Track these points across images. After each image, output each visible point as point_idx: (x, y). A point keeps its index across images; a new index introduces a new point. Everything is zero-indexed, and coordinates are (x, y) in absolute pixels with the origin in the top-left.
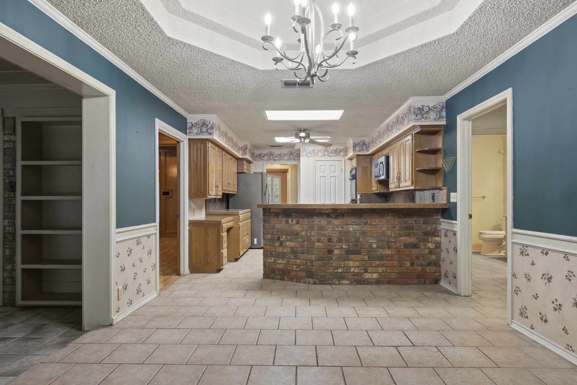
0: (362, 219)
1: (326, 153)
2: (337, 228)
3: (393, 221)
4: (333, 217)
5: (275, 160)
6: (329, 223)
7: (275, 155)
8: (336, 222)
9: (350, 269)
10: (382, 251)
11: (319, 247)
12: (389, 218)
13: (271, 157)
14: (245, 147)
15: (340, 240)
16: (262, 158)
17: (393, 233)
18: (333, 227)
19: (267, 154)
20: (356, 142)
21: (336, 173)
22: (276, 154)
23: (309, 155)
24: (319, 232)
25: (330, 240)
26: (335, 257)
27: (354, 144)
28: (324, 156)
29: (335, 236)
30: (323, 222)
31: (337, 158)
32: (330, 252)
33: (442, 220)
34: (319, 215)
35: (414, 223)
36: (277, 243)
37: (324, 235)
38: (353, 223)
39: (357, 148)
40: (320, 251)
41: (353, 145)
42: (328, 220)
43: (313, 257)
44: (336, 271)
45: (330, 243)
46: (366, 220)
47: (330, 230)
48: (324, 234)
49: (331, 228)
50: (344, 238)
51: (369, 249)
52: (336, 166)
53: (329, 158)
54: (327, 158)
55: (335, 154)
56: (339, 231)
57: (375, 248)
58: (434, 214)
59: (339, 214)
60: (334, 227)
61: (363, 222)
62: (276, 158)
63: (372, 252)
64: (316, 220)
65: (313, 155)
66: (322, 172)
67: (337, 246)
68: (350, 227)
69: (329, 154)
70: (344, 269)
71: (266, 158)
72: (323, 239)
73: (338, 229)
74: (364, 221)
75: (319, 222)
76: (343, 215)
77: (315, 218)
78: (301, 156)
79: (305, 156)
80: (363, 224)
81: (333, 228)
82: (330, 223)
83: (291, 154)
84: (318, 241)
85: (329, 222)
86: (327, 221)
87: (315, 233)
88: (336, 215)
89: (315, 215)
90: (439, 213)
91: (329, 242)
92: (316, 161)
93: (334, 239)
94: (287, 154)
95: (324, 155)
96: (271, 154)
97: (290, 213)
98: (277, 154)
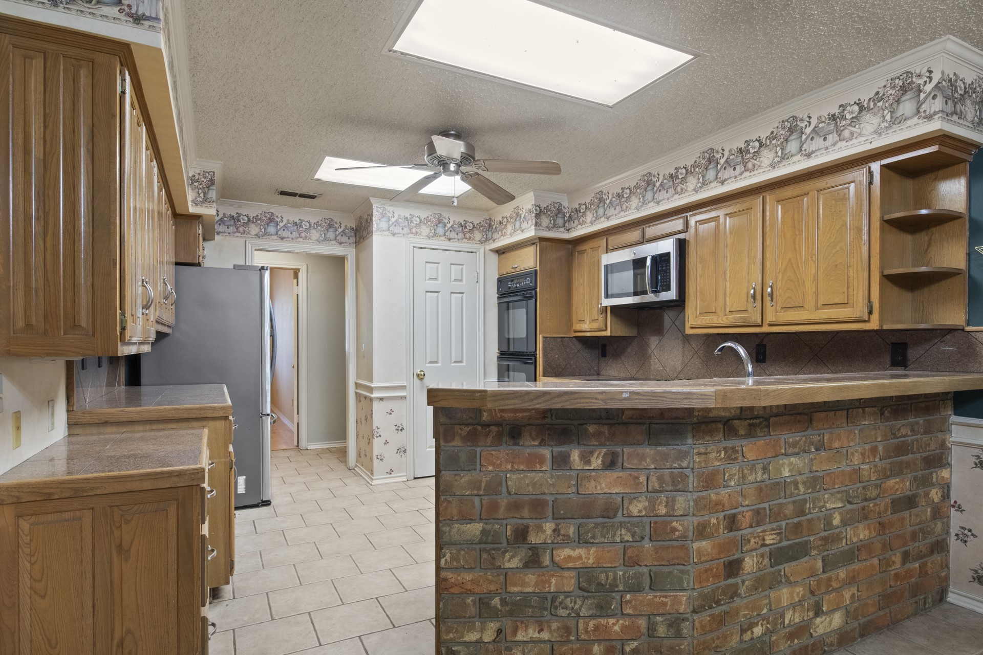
0: (810, 431)
1: (440, 230)
2: (751, 474)
3: (873, 433)
4: (742, 432)
5: (282, 238)
6: (732, 455)
7: (282, 224)
8: (751, 449)
9: (782, 616)
10: (852, 532)
11: (703, 559)
12: (867, 423)
13: (272, 229)
14: (205, 177)
15: (759, 517)
16: (241, 229)
17: (873, 470)
18: (742, 471)
19: (257, 218)
20: (543, 206)
21: (464, 282)
22: (285, 222)
23: (397, 230)
24: (703, 498)
25: (732, 523)
26: (747, 583)
27: (538, 209)
28: (436, 238)
29: (747, 503)
30: (714, 454)
31: (465, 245)
32: (733, 568)
33: (954, 418)
34: (703, 427)
35: (909, 433)
36: (511, 557)
37: (717, 506)
38: (791, 451)
39: (545, 221)
40: (706, 571)
41: (536, 210)
42: (730, 443)
43: (683, 601)
44: (747, 636)
45: (731, 534)
46: (819, 435)
47: (733, 483)
48: (719, 503)
49: (735, 475)
50: (766, 505)
51: (826, 533)
52: (464, 266)
53: (447, 243)
54: (442, 243)
55: (461, 236)
56: (757, 482)
57: (838, 527)
58: (941, 402)
59: (758, 421)
60: (745, 471)
61: (813, 444)
62: (286, 234)
63: (832, 541)
64: (695, 451)
65: (406, 230)
66: (430, 279)
67: (752, 541)
68: (784, 463)
69: (447, 234)
70: (768, 623)
71: (254, 229)
72: (714, 524)
73: (754, 476)
74: (816, 438)
75: (703, 456)
76: (767, 423)
77: (690, 441)
78: (376, 231)
79: (387, 233)
80: (813, 450)
81: (741, 475)
82: (733, 457)
83: (329, 225)
84: (702, 532)
85: (730, 452)
86: (725, 449)
87: (692, 504)
88: (750, 425)
89: (690, 428)
90: (947, 399)
91: (731, 531)
92: (414, 247)
93: (744, 517)
94: (317, 224)
95: (436, 235)
96: (271, 220)
97: (576, 423)
98: (288, 220)
